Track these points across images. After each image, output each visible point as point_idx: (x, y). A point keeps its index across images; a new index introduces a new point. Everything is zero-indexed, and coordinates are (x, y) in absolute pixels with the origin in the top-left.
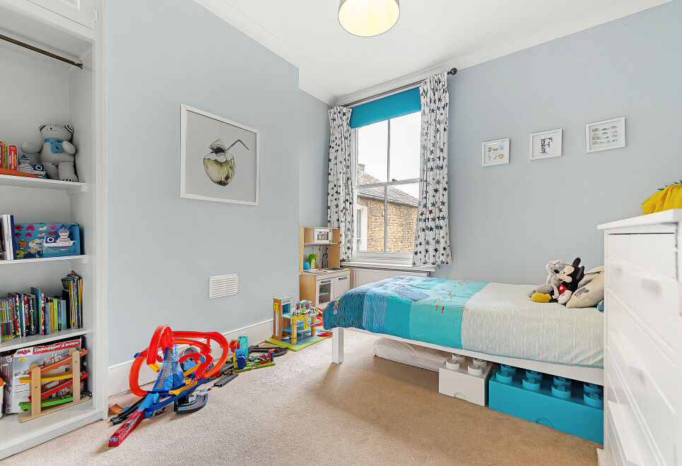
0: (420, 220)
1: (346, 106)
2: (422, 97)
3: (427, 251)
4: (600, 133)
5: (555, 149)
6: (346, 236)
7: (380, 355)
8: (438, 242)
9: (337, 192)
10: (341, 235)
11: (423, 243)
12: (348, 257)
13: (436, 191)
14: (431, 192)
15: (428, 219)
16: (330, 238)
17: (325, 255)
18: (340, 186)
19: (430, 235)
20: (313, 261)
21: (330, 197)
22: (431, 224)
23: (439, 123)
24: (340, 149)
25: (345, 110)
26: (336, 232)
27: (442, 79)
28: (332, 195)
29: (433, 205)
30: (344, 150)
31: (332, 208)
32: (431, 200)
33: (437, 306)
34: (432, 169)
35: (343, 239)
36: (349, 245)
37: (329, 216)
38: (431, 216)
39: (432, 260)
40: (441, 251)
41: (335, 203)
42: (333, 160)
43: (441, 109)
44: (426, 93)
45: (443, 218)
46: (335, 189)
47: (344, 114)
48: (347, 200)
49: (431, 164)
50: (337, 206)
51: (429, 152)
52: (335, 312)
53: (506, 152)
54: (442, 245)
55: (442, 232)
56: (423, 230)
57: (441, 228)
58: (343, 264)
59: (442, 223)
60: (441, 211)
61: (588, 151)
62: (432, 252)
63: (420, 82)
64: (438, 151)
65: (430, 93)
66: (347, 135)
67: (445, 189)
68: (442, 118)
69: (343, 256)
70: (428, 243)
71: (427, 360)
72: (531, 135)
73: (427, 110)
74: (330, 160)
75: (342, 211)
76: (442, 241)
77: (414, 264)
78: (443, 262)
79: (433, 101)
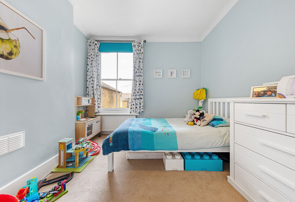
0: (133, 95)
1: (97, 41)
2: (133, 48)
3: (136, 108)
4: (185, 72)
5: (174, 75)
6: (98, 101)
7: (130, 158)
8: (140, 104)
9: (92, 81)
10: (95, 101)
11: (135, 104)
12: (98, 111)
13: (140, 84)
14: (138, 85)
15: (137, 95)
16: (90, 103)
17: (87, 111)
18: (94, 78)
19: (138, 101)
20: (80, 114)
21: (88, 82)
22: (138, 97)
23: (140, 59)
24: (94, 60)
25: (96, 42)
26: (93, 99)
27: (141, 42)
28: (90, 82)
29: (139, 90)
30: (96, 61)
31: (89, 88)
32: (138, 88)
33: (165, 133)
34: (138, 76)
35: (96, 103)
36: (99, 105)
37: (88, 91)
38: (138, 94)
39: (138, 111)
40: (142, 107)
41: (92, 85)
42: (89, 65)
43: (141, 54)
44: (135, 46)
45: (142, 95)
46: (91, 79)
47: (96, 44)
48: (98, 85)
49: (138, 74)
50: (93, 87)
51: (137, 70)
52: (111, 144)
53: (161, 74)
54: (142, 105)
55: (142, 100)
56: (135, 99)
57: (142, 99)
58: (96, 114)
59: (142, 97)
60: (141, 92)
61: (182, 77)
62: (138, 107)
63: (133, 41)
64: (140, 69)
65: (137, 47)
66: (98, 55)
67: (143, 84)
68: (141, 57)
69: (96, 111)
70: (137, 104)
71: (153, 155)
72: (168, 70)
73: (136, 53)
74: (88, 65)
75: (96, 90)
76: (142, 103)
77: (130, 113)
78: (142, 112)
79: (138, 50)
